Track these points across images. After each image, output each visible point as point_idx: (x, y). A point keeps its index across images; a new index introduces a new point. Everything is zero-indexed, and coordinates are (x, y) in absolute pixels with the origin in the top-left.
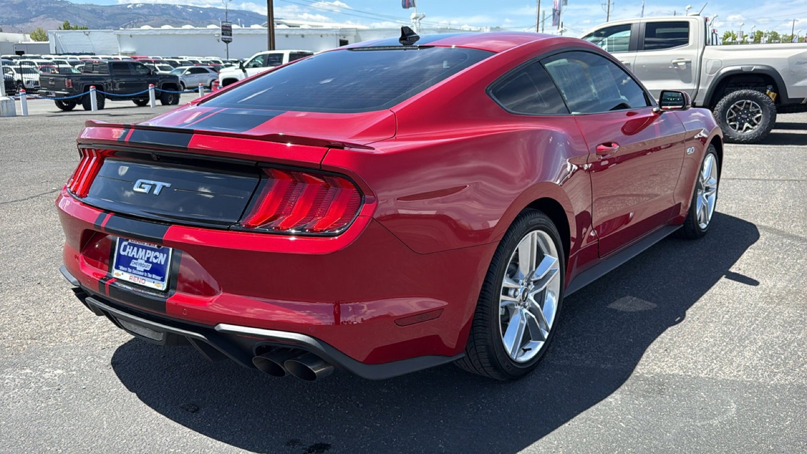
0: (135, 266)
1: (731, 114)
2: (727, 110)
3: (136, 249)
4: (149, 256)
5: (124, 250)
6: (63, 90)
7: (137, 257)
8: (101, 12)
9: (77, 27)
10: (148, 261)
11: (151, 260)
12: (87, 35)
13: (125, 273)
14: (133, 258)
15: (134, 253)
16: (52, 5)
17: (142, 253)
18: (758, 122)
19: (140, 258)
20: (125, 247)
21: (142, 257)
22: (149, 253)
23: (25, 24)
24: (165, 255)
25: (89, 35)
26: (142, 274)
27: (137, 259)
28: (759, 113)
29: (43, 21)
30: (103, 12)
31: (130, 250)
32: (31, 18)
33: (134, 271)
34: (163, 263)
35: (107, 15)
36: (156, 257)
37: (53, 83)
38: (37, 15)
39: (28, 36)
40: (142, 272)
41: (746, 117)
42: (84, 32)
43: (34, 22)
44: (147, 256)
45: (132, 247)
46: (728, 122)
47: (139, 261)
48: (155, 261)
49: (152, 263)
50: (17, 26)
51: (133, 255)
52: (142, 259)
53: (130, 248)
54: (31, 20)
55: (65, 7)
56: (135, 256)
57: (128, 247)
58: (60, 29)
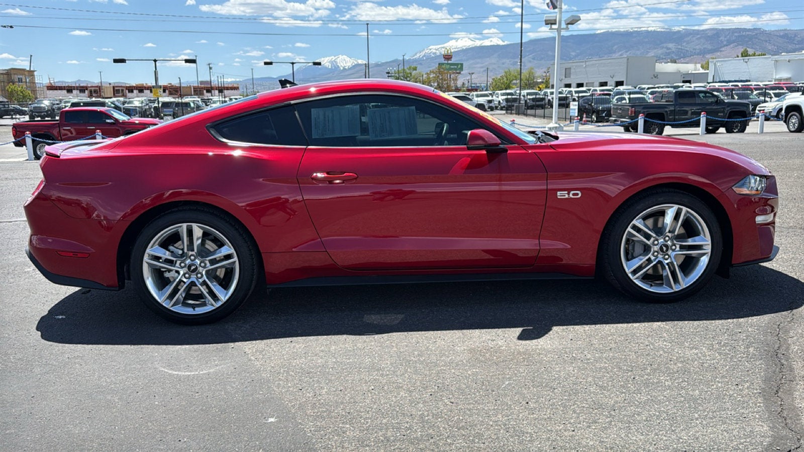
6: (627, 117)
8: (793, 36)
9: (755, 54)
12: (746, 62)
16: (744, 34)
23: (715, 53)
25: (748, 63)
29: (733, 50)
30: (796, 36)
32: (721, 47)
35: (799, 39)
37: (620, 112)
38: (728, 44)
39: (699, 66)
42: (743, 59)
43: (723, 51)
50: (707, 56)
54: (721, 49)
55: (756, 34)
58: (738, 57)
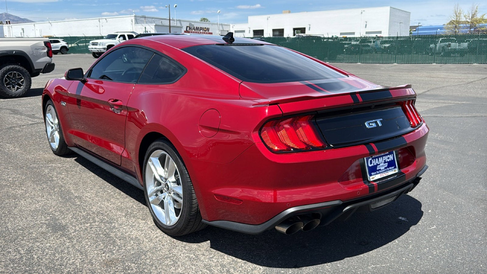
0: (379, 168)
1: (6, 81)
2: (4, 78)
3: (377, 159)
4: (385, 159)
5: (371, 163)
7: (379, 163)
10: (385, 162)
11: (386, 161)
13: (376, 175)
14: (377, 165)
15: (377, 162)
17: (381, 160)
18: (23, 84)
19: (381, 163)
20: (371, 161)
21: (381, 162)
22: (384, 158)
24: (392, 155)
26: (384, 170)
27: (379, 164)
28: (22, 79)
31: (374, 162)
33: (380, 171)
34: (392, 159)
36: (388, 158)
40: (384, 169)
41: (15, 81)
44: (384, 160)
45: (374, 160)
46: (5, 85)
47: (381, 165)
48: (388, 160)
49: (387, 162)
51: (377, 163)
52: (382, 163)
53: (374, 161)
56: (378, 164)
57: (373, 160)
